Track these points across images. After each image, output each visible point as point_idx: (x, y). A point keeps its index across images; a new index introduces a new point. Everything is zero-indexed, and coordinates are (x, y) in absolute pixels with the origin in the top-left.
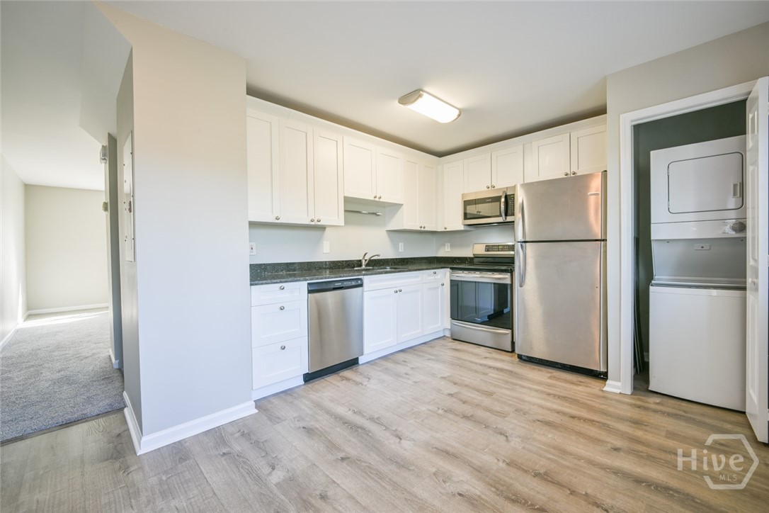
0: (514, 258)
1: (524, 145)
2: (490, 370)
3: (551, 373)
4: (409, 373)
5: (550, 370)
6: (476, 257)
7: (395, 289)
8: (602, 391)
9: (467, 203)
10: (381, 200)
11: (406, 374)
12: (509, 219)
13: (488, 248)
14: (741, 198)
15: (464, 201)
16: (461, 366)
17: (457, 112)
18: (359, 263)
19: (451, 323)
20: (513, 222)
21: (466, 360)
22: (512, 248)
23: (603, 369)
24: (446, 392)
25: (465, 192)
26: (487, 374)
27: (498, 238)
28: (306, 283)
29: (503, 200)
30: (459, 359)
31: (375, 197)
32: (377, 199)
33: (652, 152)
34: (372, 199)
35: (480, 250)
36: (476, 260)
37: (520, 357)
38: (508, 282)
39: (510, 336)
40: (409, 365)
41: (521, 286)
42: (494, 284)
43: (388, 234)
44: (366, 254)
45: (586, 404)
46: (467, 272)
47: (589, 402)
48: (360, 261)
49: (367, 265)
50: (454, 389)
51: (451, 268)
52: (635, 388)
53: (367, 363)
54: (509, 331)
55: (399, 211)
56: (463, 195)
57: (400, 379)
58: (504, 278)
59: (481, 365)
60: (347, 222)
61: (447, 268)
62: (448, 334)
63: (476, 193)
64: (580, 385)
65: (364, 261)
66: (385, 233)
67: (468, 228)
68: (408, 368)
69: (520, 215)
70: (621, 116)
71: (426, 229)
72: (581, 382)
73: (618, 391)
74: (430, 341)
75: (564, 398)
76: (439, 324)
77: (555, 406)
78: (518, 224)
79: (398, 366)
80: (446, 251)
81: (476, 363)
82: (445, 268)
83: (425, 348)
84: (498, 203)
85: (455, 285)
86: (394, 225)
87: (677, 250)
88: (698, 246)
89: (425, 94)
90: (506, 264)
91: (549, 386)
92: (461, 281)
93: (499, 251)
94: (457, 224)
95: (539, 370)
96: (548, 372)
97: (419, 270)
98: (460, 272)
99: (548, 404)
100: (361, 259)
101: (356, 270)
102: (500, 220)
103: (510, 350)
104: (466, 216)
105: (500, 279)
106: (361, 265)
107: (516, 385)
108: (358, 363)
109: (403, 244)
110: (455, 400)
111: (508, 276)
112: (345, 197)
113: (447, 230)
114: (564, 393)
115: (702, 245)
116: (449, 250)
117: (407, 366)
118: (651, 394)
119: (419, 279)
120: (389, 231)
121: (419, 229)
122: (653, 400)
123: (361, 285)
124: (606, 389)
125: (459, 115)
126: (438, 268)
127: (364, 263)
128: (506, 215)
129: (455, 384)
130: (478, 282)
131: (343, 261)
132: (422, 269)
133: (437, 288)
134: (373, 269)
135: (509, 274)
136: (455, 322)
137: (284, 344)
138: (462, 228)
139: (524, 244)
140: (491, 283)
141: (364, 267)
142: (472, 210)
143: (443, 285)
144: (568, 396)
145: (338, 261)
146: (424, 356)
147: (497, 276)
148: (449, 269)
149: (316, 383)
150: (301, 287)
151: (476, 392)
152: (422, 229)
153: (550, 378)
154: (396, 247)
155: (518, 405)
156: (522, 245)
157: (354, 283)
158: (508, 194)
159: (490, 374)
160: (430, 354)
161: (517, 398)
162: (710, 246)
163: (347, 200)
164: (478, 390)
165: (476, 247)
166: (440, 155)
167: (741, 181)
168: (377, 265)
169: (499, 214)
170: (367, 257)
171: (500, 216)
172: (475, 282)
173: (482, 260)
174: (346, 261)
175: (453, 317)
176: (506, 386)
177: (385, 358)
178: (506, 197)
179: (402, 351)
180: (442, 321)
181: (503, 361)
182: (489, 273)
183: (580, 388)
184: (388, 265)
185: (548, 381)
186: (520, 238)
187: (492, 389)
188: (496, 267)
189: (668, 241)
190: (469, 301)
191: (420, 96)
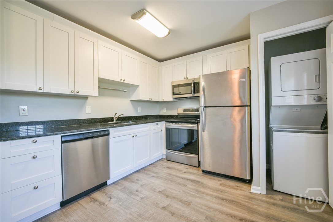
0: (199, 115)
1: (203, 56)
2: (188, 182)
3: (221, 181)
4: (139, 190)
5: (220, 179)
6: (179, 115)
7: (133, 135)
8: (250, 192)
9: (174, 87)
10: (125, 82)
11: (137, 191)
12: (196, 95)
13: (185, 110)
14: (319, 83)
15: (173, 85)
16: (171, 181)
17: (168, 31)
18: (112, 119)
19: (166, 152)
20: (199, 96)
21: (174, 175)
22: (197, 110)
23: (248, 178)
24: (161, 205)
25: (173, 81)
26: (186, 186)
27: (191, 105)
28: (60, 136)
29: (192, 85)
30: (170, 174)
31: (121, 80)
32: (122, 81)
33: (272, 58)
34: (119, 81)
35: (181, 111)
36: (179, 116)
37: (203, 171)
38: (196, 128)
39: (197, 158)
40: (140, 182)
41: (203, 132)
42: (188, 130)
43: (131, 102)
44: (116, 114)
45: (245, 206)
46: (174, 123)
47: (246, 204)
48: (113, 118)
49: (117, 120)
50: (166, 202)
51: (166, 121)
52: (267, 189)
53: (113, 183)
54: (196, 156)
55: (137, 90)
56: (172, 82)
57: (132, 196)
58: (194, 126)
59: (183, 178)
60: (100, 94)
61: (164, 121)
62: (165, 157)
63: (178, 81)
64: (238, 189)
65: (115, 118)
66: (130, 102)
67: (175, 100)
68: (139, 185)
69: (203, 93)
70: (258, 35)
71: (153, 100)
72: (237, 187)
73: (259, 192)
74: (155, 162)
75: (232, 202)
76: (160, 153)
77: (229, 211)
78: (202, 98)
79: (133, 184)
80: (164, 112)
81: (179, 177)
82: (163, 121)
83: (151, 168)
84: (190, 86)
85: (168, 130)
86: (134, 97)
87: (283, 111)
88: (294, 109)
89: (147, 13)
90: (195, 119)
91: (221, 192)
92: (171, 128)
93: (190, 112)
94: (169, 97)
95: (214, 179)
96: (219, 181)
97: (148, 123)
98: (171, 123)
99: (224, 209)
100: (113, 117)
101: (109, 124)
102: (191, 95)
103: (197, 166)
104: (174, 94)
105: (192, 127)
106: (113, 121)
107: (203, 193)
108: (107, 184)
109: (140, 108)
110: (166, 213)
111: (196, 125)
112: (99, 78)
113: (164, 101)
114: (231, 198)
115: (297, 109)
116: (165, 111)
117: (138, 183)
118: (276, 193)
119: (148, 128)
120: (131, 101)
121: (149, 100)
122: (279, 197)
123: (108, 134)
124: (252, 191)
125: (169, 33)
126: (159, 121)
127: (115, 119)
128: (194, 93)
129: (167, 197)
130: (180, 129)
131: (100, 118)
132: (150, 123)
133: (158, 132)
134: (121, 123)
135: (196, 124)
136: (168, 151)
137: (36, 185)
138: (172, 100)
139: (205, 108)
140: (186, 129)
141: (115, 121)
142: (177, 90)
143: (162, 130)
144: (234, 200)
145: (96, 119)
146: (150, 175)
147: (190, 125)
148: (165, 122)
149: (70, 206)
150: (57, 139)
151: (180, 203)
152: (151, 100)
153: (221, 185)
154: (136, 110)
155: (207, 212)
156: (203, 109)
157: (102, 133)
158: (195, 82)
159: (188, 186)
160: (154, 173)
161: (205, 206)
162: (301, 109)
163: (101, 80)
164: (181, 201)
165: (179, 110)
166: (160, 61)
167: (319, 74)
168: (123, 120)
169: (190, 92)
170: (117, 116)
171: (191, 93)
172: (179, 129)
173: (182, 116)
174: (103, 118)
175: (167, 148)
176: (198, 195)
177: (125, 178)
178: (194, 83)
179: (137, 171)
180: (162, 151)
181: (194, 174)
182: (186, 124)
183: (238, 192)
184: (131, 120)
185: (220, 187)
186: (203, 105)
187: (190, 199)
188: (189, 121)
189: (279, 106)
190: (175, 139)
191: (144, 13)
